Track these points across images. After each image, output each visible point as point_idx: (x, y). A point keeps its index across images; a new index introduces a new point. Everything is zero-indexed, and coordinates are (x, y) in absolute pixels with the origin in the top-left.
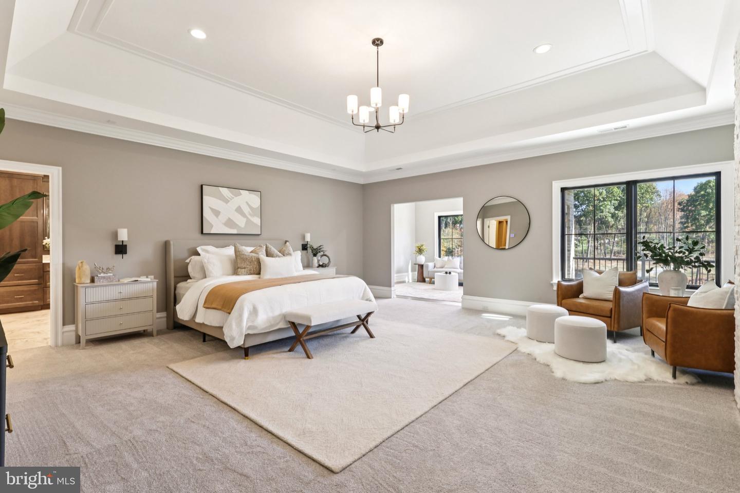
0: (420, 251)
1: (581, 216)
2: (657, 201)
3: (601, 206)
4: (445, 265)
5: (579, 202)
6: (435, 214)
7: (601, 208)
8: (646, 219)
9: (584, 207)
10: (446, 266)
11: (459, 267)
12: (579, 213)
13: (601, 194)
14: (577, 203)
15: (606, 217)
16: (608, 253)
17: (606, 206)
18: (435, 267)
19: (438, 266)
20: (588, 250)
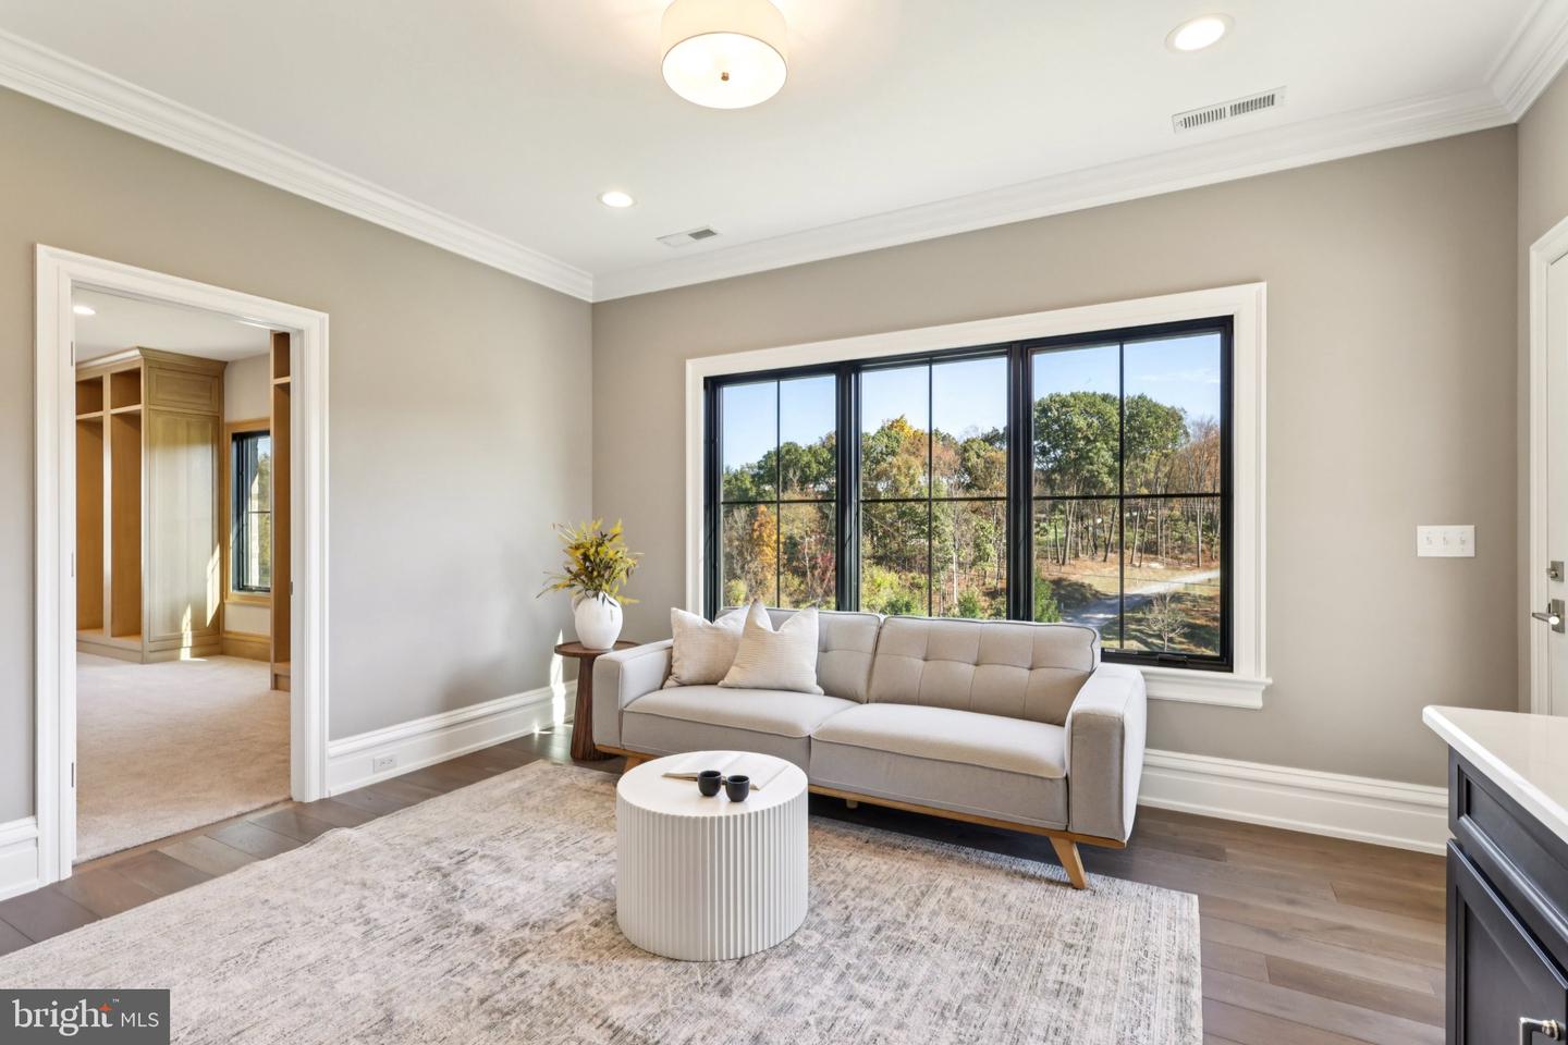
0: (592, 571)
1: (1053, 471)
2: (1183, 446)
3: (1090, 451)
4: (730, 664)
5: (1049, 443)
6: (690, 365)
7: (1091, 454)
8: (1166, 480)
9: (1059, 452)
10: (734, 675)
11: (811, 680)
12: (1050, 465)
13: (1090, 426)
14: (1046, 444)
15: (1099, 473)
16: (1101, 546)
17: (1099, 450)
18: (668, 673)
19: (685, 670)
20: (1066, 540)
